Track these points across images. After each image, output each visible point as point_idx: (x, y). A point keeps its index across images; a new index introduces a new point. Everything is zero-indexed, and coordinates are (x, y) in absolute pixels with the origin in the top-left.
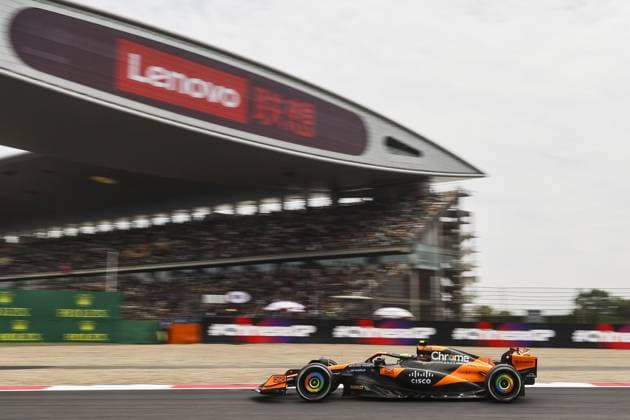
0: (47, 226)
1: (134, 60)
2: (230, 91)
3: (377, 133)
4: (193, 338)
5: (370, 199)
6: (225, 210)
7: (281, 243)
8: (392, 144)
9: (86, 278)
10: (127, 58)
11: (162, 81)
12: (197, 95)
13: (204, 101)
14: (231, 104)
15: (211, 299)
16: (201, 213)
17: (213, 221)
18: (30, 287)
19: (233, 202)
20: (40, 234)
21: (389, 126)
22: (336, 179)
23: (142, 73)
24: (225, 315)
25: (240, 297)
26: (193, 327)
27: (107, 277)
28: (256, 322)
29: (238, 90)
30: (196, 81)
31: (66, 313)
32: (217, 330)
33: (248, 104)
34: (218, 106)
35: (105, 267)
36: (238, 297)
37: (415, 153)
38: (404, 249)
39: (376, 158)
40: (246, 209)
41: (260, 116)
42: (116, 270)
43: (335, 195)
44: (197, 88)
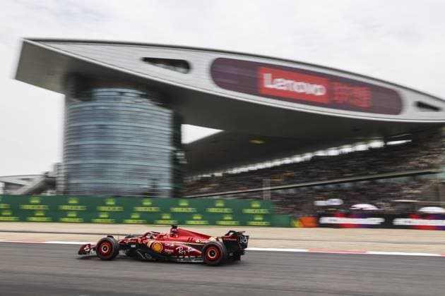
0: (232, 168)
1: (267, 77)
2: (319, 87)
3: (410, 99)
4: (311, 224)
5: (410, 141)
6: (320, 153)
7: (355, 171)
8: (421, 105)
9: (255, 193)
10: (263, 76)
11: (282, 86)
12: (301, 91)
15: (320, 203)
16: (308, 156)
17: (316, 160)
18: (230, 198)
19: (325, 148)
20: (229, 172)
21: (415, 94)
22: (384, 130)
23: (272, 84)
24: (329, 212)
25: (336, 202)
26: (311, 219)
27: (264, 192)
28: (347, 215)
29: (324, 85)
30: (300, 84)
31: (249, 211)
33: (330, 93)
34: (311, 95)
35: (262, 187)
36: (335, 202)
37: (436, 109)
38: (433, 170)
39: (411, 115)
40: (333, 152)
41: (336, 98)
42: (269, 188)
43: (386, 139)
44: (299, 87)
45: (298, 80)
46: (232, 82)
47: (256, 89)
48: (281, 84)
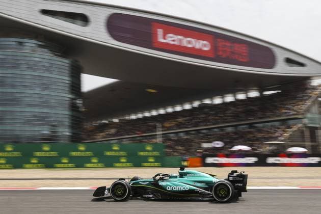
0: (129, 114)
1: (160, 32)
2: (205, 42)
3: (281, 56)
4: (199, 164)
5: (280, 91)
6: (207, 101)
7: (236, 117)
8: (289, 61)
9: (148, 137)
10: (156, 31)
11: (174, 41)
12: (190, 46)
13: (193, 48)
14: (205, 49)
15: (205, 145)
16: (196, 104)
17: (203, 107)
18: (125, 142)
19: (211, 97)
20: (127, 118)
21: (286, 52)
22: (261, 82)
23: (164, 39)
24: (214, 152)
25: (219, 144)
26: (198, 160)
27: (157, 136)
28: (227, 156)
30: (189, 39)
31: (142, 153)
32: (210, 160)
33: (214, 48)
34: (200, 50)
35: (156, 132)
36: (218, 144)
37: (302, 65)
38: (300, 116)
39: (281, 69)
40: (218, 101)
41: (220, 53)
42: (161, 133)
43: (261, 90)
44: (189, 42)
45: (186, 36)
46: (128, 36)
47: (150, 42)
48: (172, 39)
